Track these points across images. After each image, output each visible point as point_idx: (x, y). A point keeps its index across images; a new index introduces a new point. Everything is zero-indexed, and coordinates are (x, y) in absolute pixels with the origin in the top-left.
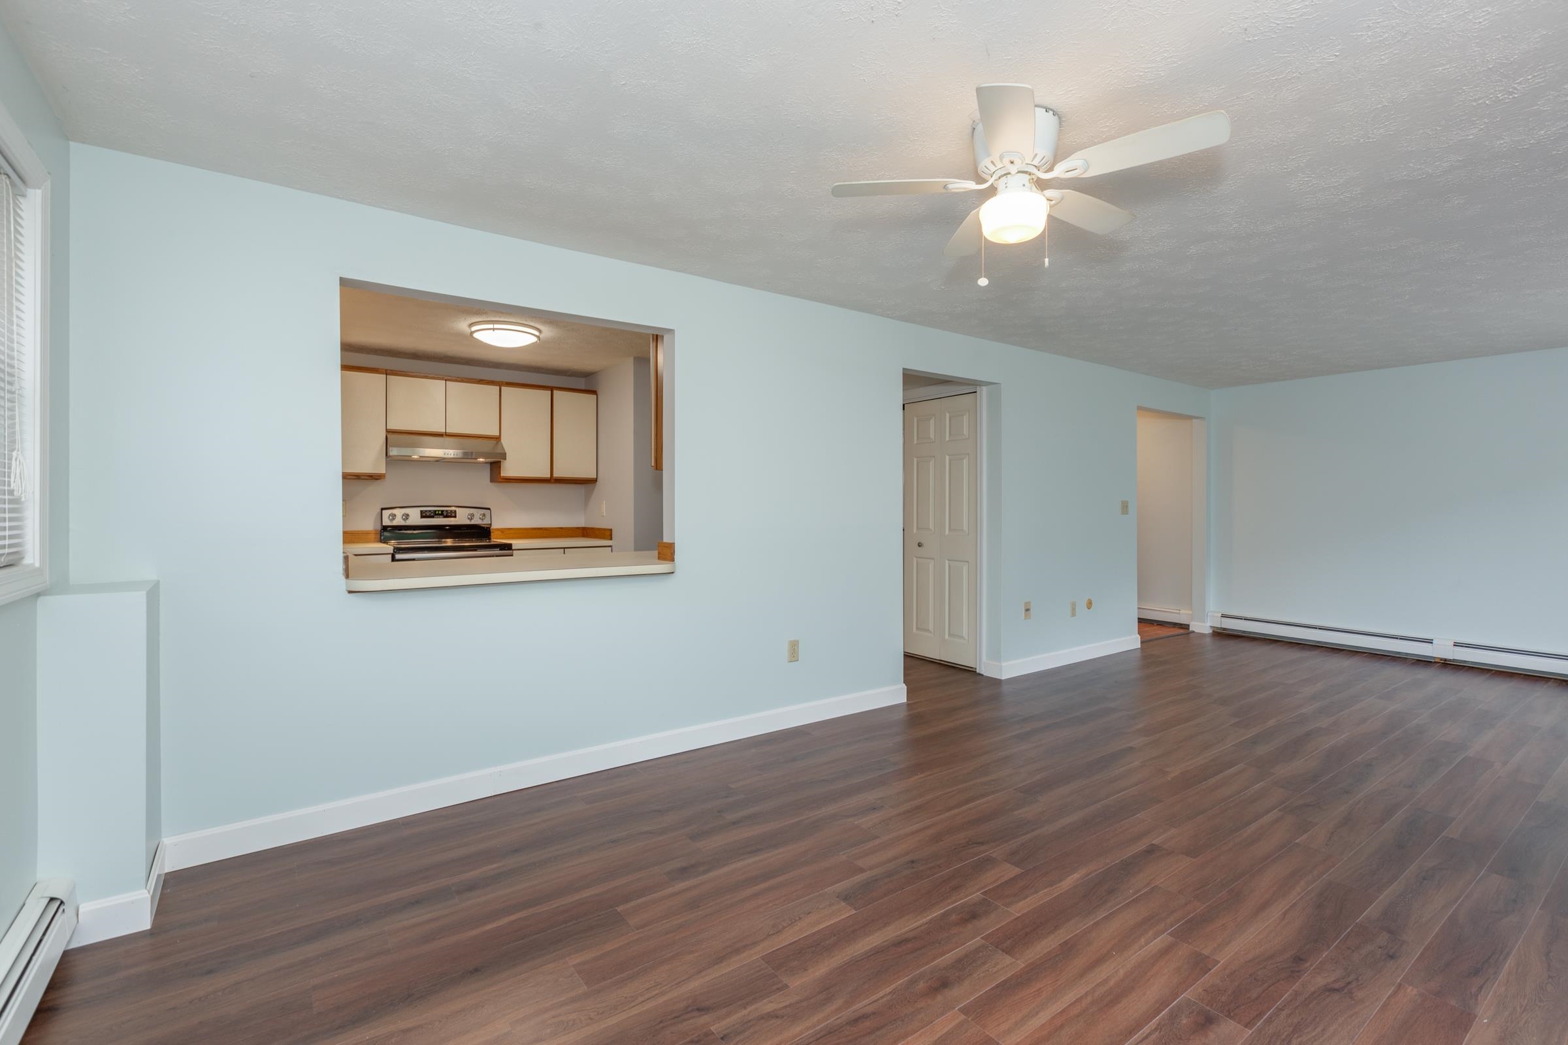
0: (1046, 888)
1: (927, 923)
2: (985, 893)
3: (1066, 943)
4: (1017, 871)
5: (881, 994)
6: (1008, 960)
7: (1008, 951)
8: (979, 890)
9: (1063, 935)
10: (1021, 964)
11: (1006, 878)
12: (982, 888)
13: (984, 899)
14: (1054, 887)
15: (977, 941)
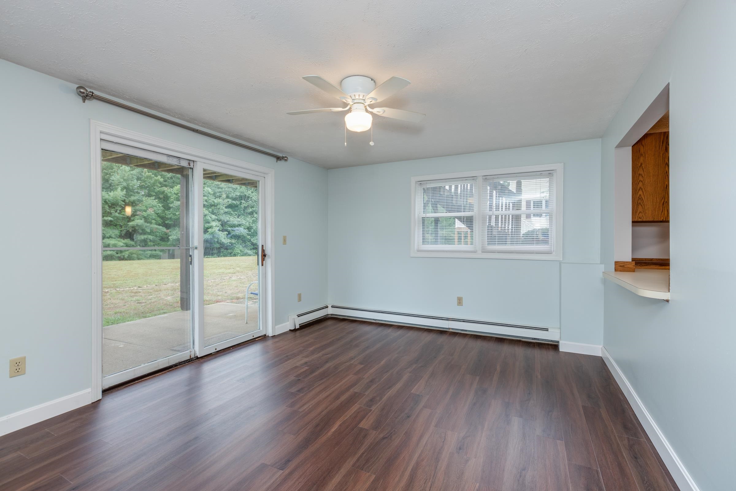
0: (347, 419)
1: (386, 394)
2: (371, 410)
3: (338, 399)
4: (361, 425)
5: (386, 376)
6: (356, 391)
7: (356, 393)
8: (374, 411)
9: (339, 402)
10: (351, 390)
11: (365, 420)
12: (373, 412)
13: (370, 408)
14: (343, 421)
15: (367, 393)
